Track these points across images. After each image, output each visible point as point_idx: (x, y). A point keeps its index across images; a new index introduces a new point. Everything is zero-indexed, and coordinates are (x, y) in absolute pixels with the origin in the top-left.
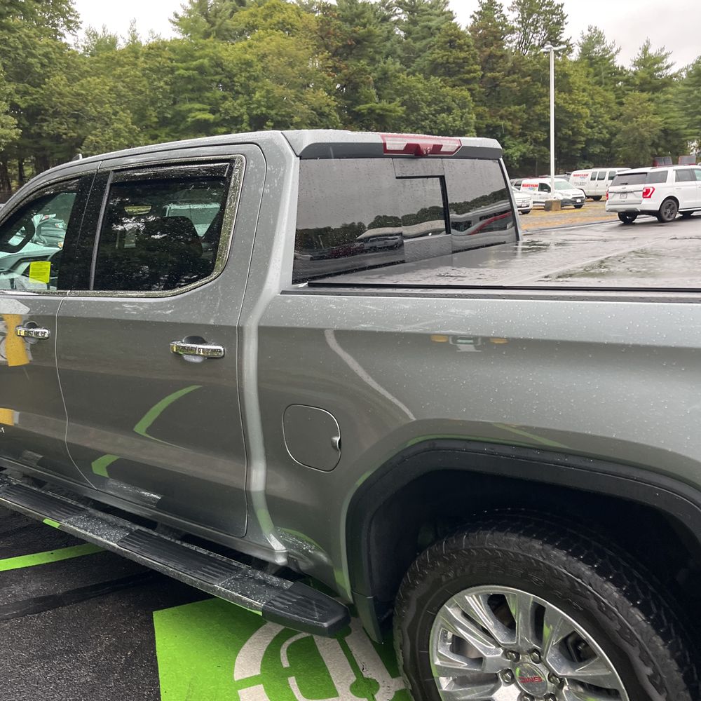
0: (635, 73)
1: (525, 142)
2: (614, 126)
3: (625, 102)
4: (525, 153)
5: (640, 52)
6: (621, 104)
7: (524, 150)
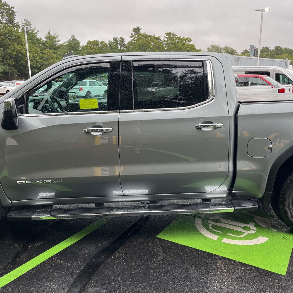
0: (46, 42)
1: (4, 65)
2: (41, 62)
3: (44, 52)
4: (5, 70)
5: (47, 33)
6: (43, 53)
7: (5, 68)
